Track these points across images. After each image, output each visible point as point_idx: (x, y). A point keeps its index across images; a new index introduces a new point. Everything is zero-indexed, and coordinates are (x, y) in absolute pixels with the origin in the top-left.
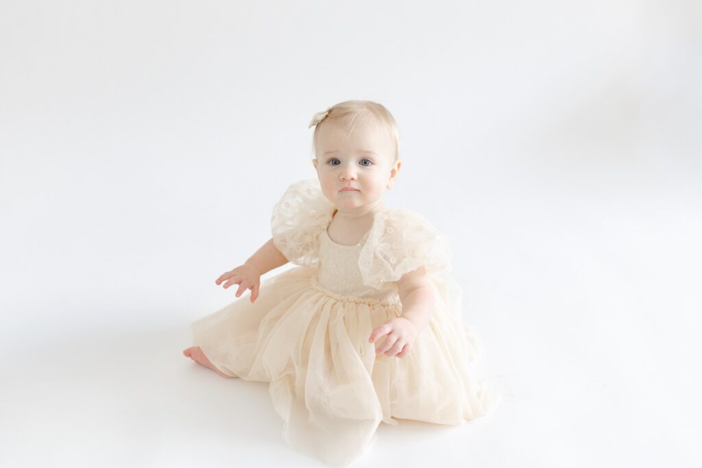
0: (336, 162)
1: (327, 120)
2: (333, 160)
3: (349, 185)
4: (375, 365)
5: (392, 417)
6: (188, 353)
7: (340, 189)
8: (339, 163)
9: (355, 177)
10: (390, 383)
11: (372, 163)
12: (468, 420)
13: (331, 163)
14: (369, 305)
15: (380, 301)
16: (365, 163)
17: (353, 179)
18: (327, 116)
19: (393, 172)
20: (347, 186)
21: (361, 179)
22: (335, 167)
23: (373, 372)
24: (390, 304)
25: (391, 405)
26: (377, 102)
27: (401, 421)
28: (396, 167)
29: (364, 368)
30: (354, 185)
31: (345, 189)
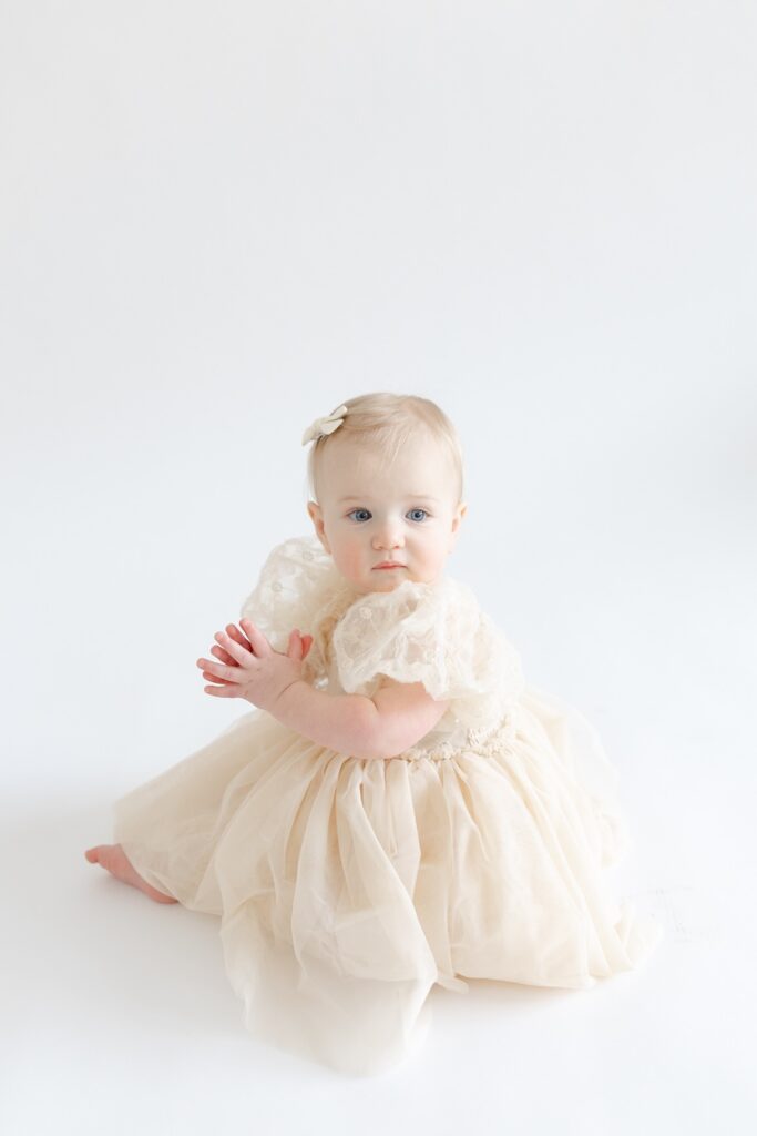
0: (364, 515)
1: (343, 434)
2: (358, 511)
3: (391, 557)
4: (421, 873)
5: (458, 976)
6: (93, 856)
7: (374, 566)
8: (370, 516)
9: (402, 543)
10: (450, 910)
11: (428, 515)
12: (600, 977)
13: (354, 516)
14: (409, 761)
15: (428, 752)
16: (417, 516)
17: (397, 547)
18: (340, 429)
19: (455, 522)
20: (387, 559)
21: (410, 546)
22: (364, 524)
23: (416, 890)
24: (447, 756)
25: (453, 951)
26: (425, 397)
27: (474, 983)
28: (459, 516)
29: (399, 881)
30: (400, 557)
31: (386, 567)
